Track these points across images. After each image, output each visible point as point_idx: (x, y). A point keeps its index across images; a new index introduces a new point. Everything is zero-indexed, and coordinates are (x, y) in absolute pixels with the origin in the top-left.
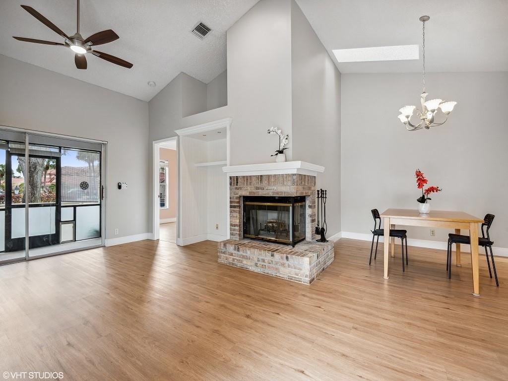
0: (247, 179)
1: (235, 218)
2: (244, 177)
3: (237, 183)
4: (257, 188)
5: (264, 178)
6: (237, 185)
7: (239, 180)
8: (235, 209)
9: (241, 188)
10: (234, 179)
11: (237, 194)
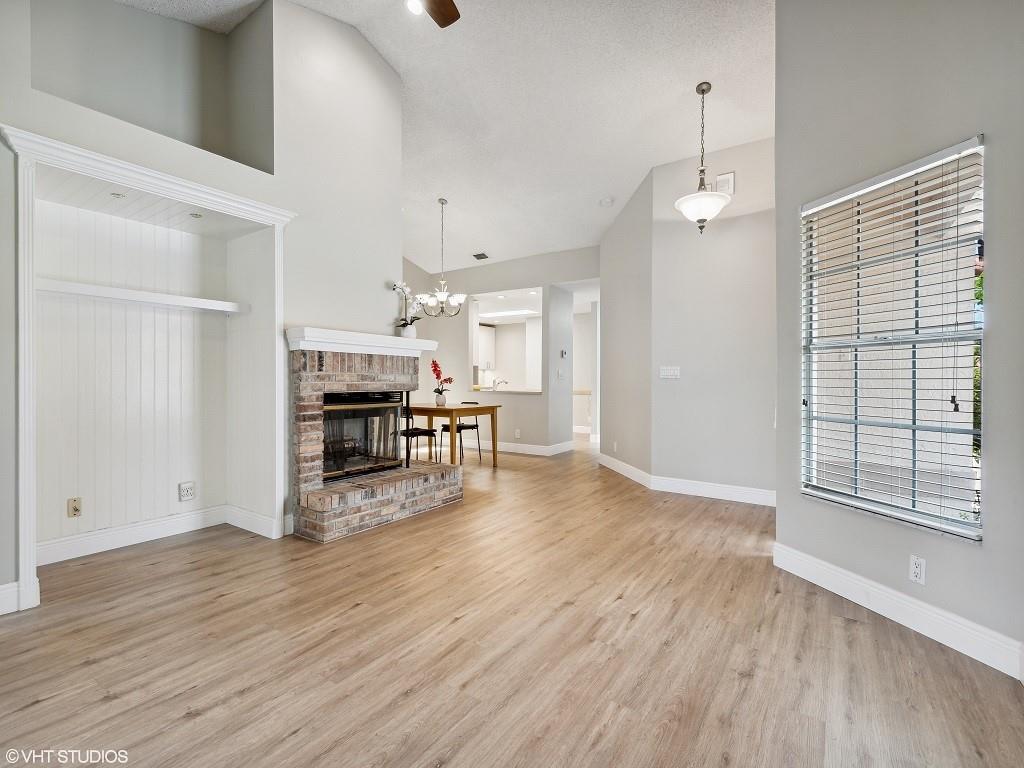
0: (343, 359)
1: (315, 442)
2: (335, 354)
3: (321, 365)
4: (364, 378)
5: (375, 362)
6: (320, 370)
7: (327, 361)
8: (314, 422)
9: (329, 377)
10: (312, 358)
11: (319, 390)
